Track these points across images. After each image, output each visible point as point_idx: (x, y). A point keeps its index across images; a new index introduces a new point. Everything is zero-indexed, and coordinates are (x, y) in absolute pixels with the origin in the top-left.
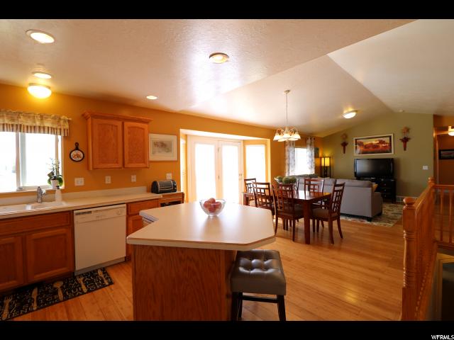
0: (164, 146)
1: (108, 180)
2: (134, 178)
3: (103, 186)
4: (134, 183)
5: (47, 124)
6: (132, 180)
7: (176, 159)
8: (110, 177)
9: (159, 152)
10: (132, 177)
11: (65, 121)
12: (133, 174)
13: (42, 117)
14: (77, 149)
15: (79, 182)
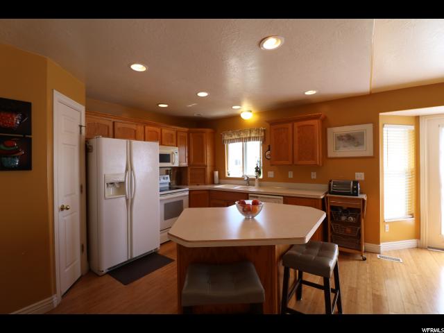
0: (351, 139)
1: (291, 175)
2: (314, 175)
3: (287, 180)
4: (314, 179)
5: (253, 135)
6: (312, 177)
7: (372, 155)
8: (292, 172)
9: (345, 147)
10: (312, 173)
11: (262, 130)
12: (314, 172)
13: (251, 131)
14: (269, 150)
15: (271, 174)
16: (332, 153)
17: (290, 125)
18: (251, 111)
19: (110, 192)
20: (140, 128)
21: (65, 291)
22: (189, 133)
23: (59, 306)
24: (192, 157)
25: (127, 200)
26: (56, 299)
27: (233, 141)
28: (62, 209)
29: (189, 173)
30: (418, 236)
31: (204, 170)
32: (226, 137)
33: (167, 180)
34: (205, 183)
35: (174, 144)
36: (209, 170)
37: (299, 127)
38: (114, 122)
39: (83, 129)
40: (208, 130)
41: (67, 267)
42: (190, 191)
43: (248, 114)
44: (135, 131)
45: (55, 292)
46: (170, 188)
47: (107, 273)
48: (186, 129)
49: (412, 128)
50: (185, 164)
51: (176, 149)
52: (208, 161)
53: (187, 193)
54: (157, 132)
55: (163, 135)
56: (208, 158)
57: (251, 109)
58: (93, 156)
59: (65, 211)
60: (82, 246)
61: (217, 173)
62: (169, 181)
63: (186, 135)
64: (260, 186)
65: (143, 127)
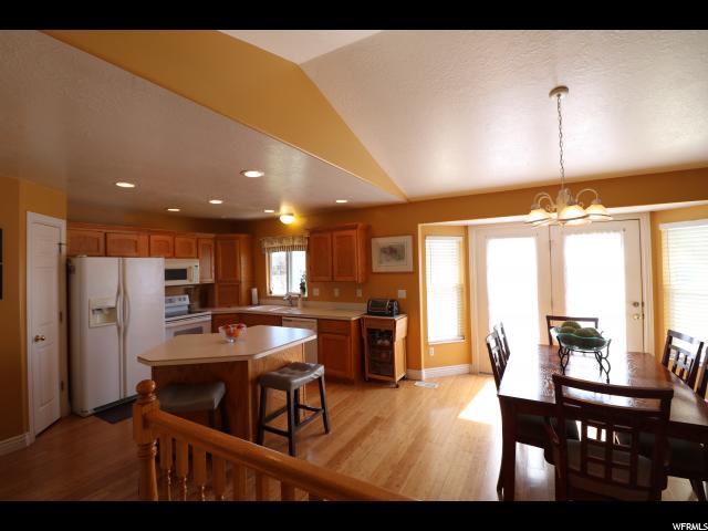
0: (394, 252)
1: (336, 292)
6: (358, 296)
7: (411, 269)
8: (338, 290)
9: (388, 261)
10: (359, 291)
11: (305, 237)
13: (293, 238)
15: (316, 292)
16: (377, 267)
17: (329, 235)
18: (292, 214)
19: (98, 319)
20: (143, 239)
21: (40, 431)
22: (215, 239)
23: (31, 445)
24: (220, 271)
25: (119, 329)
26: (29, 438)
27: (275, 249)
28: (37, 340)
29: (216, 291)
30: (469, 360)
31: (237, 285)
32: (266, 245)
33: (184, 301)
34: (239, 304)
35: (194, 254)
36: (244, 287)
37: (337, 237)
38: (106, 234)
39: (64, 248)
40: (243, 236)
41: (42, 405)
42: (213, 316)
43: (289, 218)
44: (136, 242)
45: (28, 430)
46: (190, 312)
47: (94, 414)
48: (213, 235)
49: (461, 239)
50: (210, 280)
51: (196, 262)
52: (243, 274)
53: (210, 318)
54: (167, 242)
55: (177, 245)
56: (243, 271)
57: (293, 211)
58: (75, 278)
59: (40, 342)
60: (62, 385)
61: (255, 291)
62: (187, 302)
63: (211, 243)
64: (304, 306)
65: (146, 237)
